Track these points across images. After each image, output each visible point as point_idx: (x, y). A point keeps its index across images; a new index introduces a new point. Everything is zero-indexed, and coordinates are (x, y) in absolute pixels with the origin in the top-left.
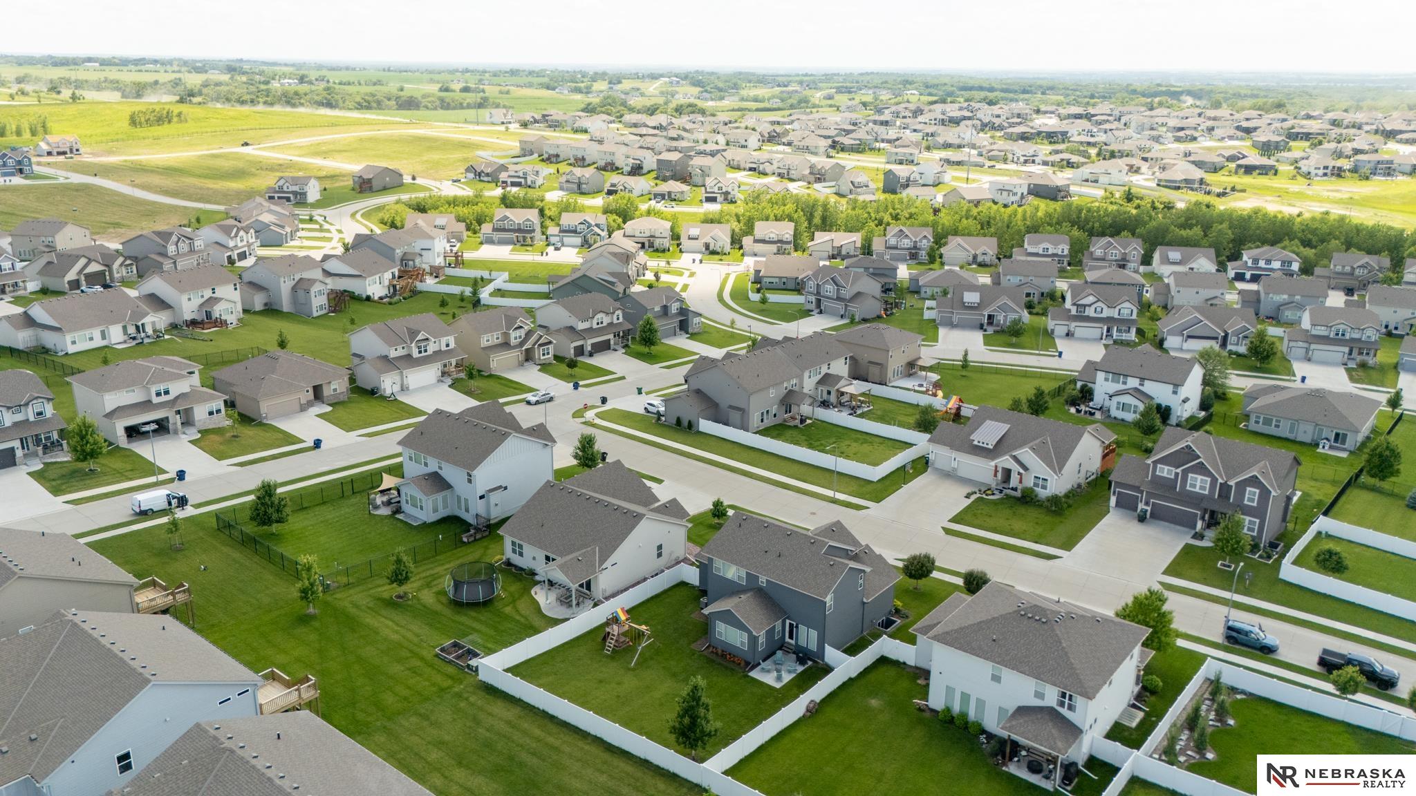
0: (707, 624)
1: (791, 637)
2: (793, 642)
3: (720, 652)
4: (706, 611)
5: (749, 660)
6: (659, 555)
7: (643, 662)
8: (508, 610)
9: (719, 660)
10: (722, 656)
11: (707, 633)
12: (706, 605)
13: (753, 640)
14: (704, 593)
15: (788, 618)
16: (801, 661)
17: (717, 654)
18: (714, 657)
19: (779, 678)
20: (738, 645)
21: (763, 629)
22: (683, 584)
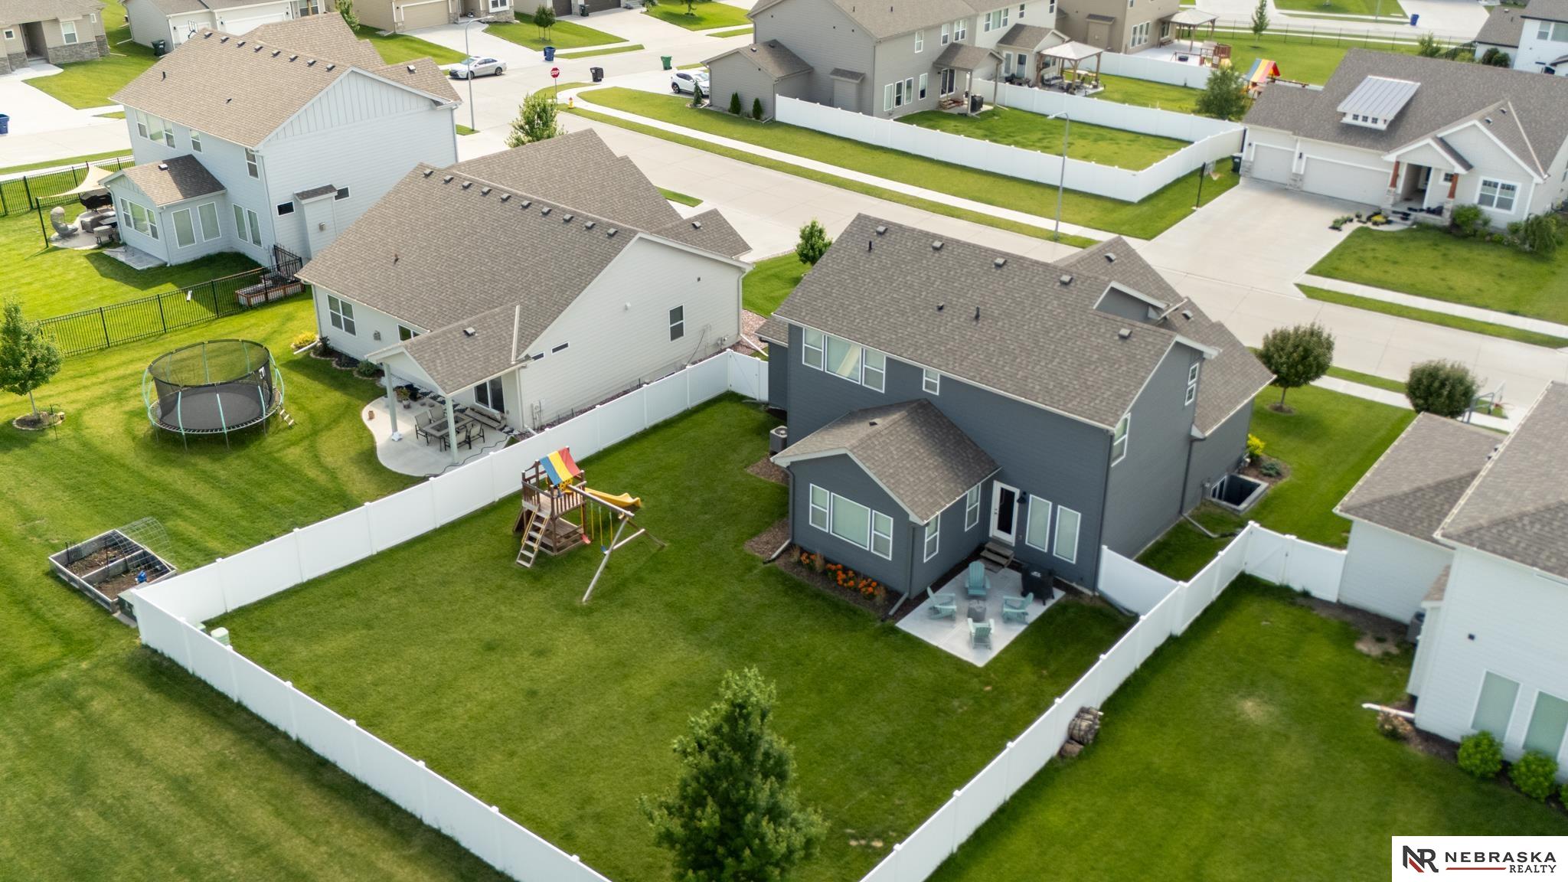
0: (785, 491)
1: (1005, 525)
2: (1010, 538)
3: (819, 563)
4: (783, 459)
5: (899, 588)
6: (677, 332)
7: (613, 592)
8: (293, 454)
9: (818, 585)
10: (825, 573)
11: (783, 514)
12: (785, 444)
13: (908, 534)
14: (779, 416)
15: (1000, 477)
16: (1034, 588)
17: (811, 568)
18: (802, 577)
19: (981, 639)
20: (869, 546)
21: (936, 505)
22: (731, 397)
